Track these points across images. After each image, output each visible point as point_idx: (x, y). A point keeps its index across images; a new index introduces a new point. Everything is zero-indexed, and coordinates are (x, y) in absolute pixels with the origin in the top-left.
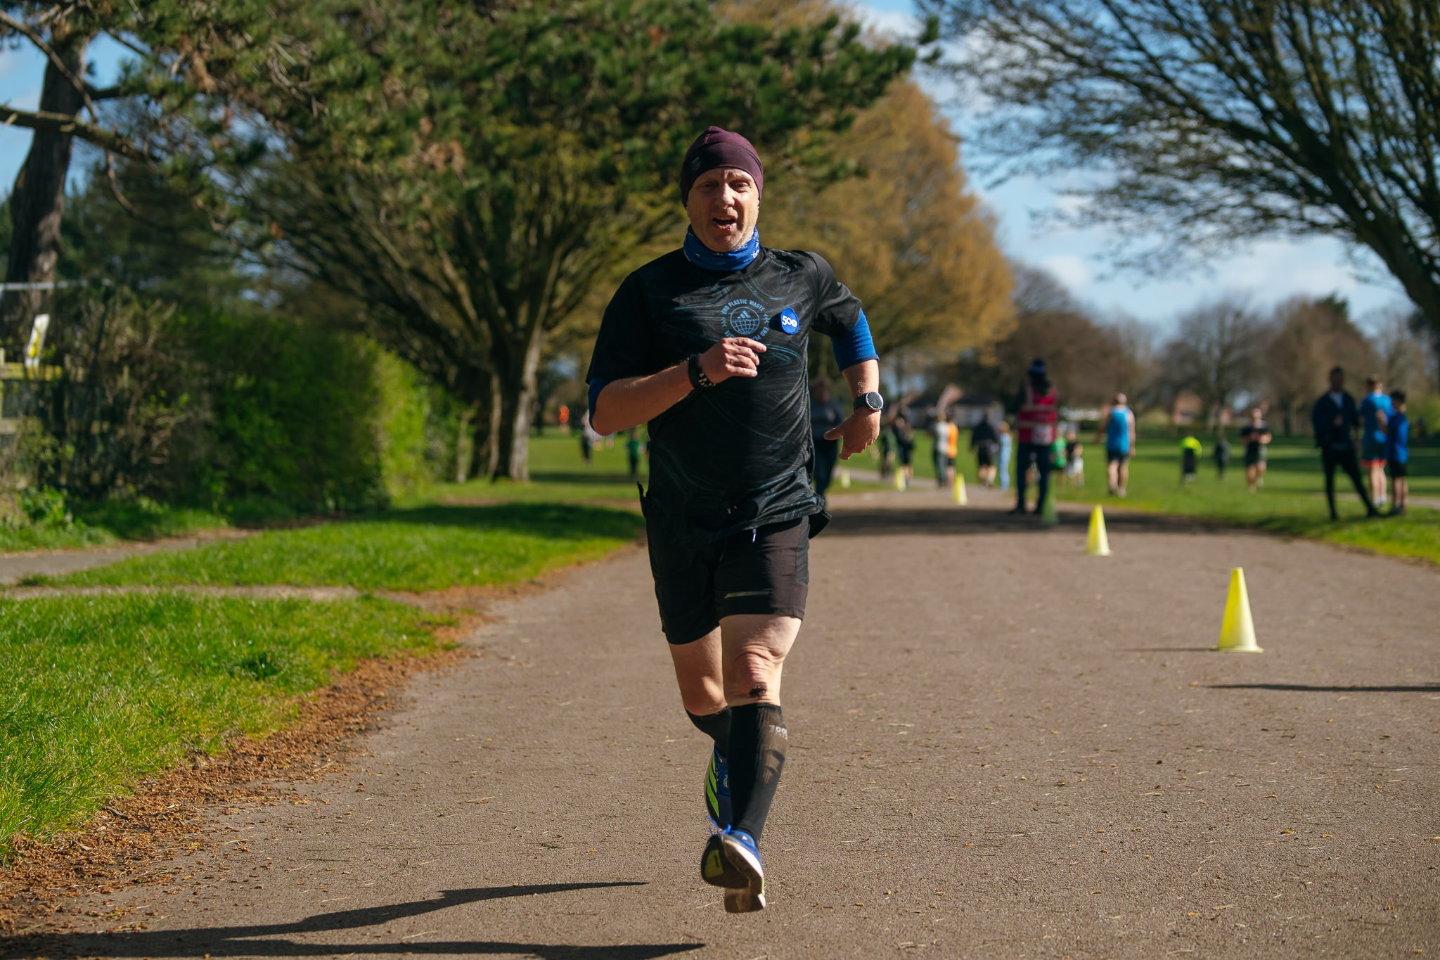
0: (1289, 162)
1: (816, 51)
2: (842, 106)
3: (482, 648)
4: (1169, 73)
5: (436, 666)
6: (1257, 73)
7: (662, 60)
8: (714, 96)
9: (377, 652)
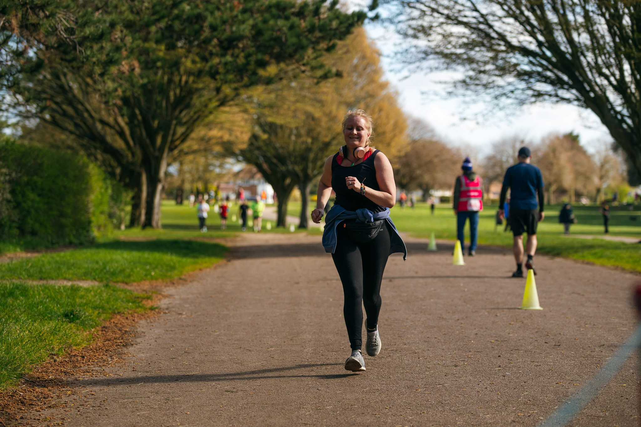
0: (550, 67)
1: (316, 12)
2: (330, 40)
3: (167, 309)
4: (490, 22)
5: (148, 317)
6: (535, 23)
7: (240, 17)
8: (267, 35)
9: (119, 311)
